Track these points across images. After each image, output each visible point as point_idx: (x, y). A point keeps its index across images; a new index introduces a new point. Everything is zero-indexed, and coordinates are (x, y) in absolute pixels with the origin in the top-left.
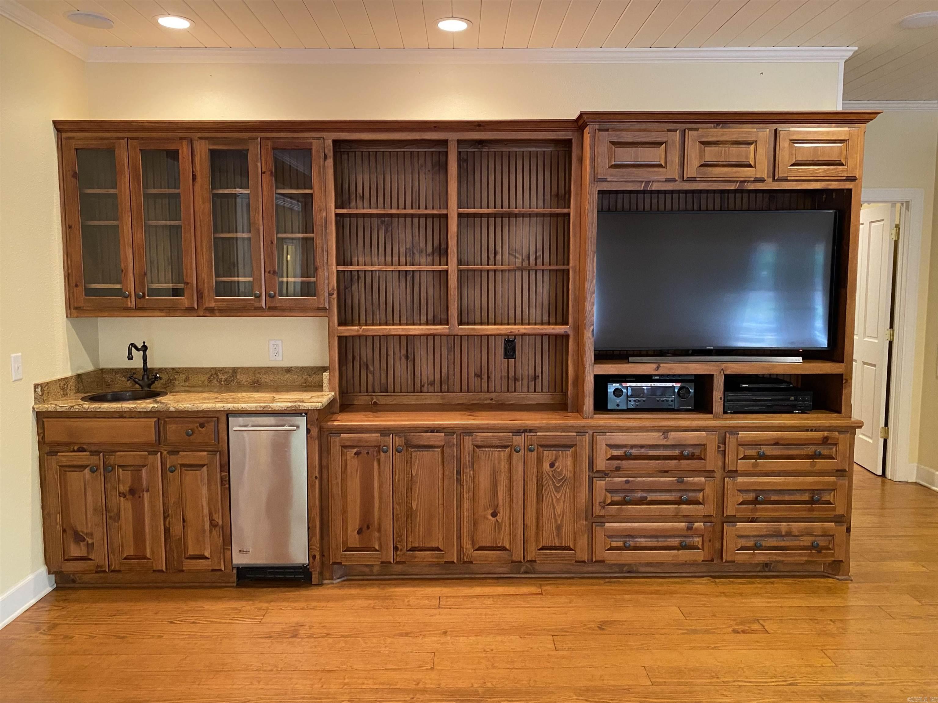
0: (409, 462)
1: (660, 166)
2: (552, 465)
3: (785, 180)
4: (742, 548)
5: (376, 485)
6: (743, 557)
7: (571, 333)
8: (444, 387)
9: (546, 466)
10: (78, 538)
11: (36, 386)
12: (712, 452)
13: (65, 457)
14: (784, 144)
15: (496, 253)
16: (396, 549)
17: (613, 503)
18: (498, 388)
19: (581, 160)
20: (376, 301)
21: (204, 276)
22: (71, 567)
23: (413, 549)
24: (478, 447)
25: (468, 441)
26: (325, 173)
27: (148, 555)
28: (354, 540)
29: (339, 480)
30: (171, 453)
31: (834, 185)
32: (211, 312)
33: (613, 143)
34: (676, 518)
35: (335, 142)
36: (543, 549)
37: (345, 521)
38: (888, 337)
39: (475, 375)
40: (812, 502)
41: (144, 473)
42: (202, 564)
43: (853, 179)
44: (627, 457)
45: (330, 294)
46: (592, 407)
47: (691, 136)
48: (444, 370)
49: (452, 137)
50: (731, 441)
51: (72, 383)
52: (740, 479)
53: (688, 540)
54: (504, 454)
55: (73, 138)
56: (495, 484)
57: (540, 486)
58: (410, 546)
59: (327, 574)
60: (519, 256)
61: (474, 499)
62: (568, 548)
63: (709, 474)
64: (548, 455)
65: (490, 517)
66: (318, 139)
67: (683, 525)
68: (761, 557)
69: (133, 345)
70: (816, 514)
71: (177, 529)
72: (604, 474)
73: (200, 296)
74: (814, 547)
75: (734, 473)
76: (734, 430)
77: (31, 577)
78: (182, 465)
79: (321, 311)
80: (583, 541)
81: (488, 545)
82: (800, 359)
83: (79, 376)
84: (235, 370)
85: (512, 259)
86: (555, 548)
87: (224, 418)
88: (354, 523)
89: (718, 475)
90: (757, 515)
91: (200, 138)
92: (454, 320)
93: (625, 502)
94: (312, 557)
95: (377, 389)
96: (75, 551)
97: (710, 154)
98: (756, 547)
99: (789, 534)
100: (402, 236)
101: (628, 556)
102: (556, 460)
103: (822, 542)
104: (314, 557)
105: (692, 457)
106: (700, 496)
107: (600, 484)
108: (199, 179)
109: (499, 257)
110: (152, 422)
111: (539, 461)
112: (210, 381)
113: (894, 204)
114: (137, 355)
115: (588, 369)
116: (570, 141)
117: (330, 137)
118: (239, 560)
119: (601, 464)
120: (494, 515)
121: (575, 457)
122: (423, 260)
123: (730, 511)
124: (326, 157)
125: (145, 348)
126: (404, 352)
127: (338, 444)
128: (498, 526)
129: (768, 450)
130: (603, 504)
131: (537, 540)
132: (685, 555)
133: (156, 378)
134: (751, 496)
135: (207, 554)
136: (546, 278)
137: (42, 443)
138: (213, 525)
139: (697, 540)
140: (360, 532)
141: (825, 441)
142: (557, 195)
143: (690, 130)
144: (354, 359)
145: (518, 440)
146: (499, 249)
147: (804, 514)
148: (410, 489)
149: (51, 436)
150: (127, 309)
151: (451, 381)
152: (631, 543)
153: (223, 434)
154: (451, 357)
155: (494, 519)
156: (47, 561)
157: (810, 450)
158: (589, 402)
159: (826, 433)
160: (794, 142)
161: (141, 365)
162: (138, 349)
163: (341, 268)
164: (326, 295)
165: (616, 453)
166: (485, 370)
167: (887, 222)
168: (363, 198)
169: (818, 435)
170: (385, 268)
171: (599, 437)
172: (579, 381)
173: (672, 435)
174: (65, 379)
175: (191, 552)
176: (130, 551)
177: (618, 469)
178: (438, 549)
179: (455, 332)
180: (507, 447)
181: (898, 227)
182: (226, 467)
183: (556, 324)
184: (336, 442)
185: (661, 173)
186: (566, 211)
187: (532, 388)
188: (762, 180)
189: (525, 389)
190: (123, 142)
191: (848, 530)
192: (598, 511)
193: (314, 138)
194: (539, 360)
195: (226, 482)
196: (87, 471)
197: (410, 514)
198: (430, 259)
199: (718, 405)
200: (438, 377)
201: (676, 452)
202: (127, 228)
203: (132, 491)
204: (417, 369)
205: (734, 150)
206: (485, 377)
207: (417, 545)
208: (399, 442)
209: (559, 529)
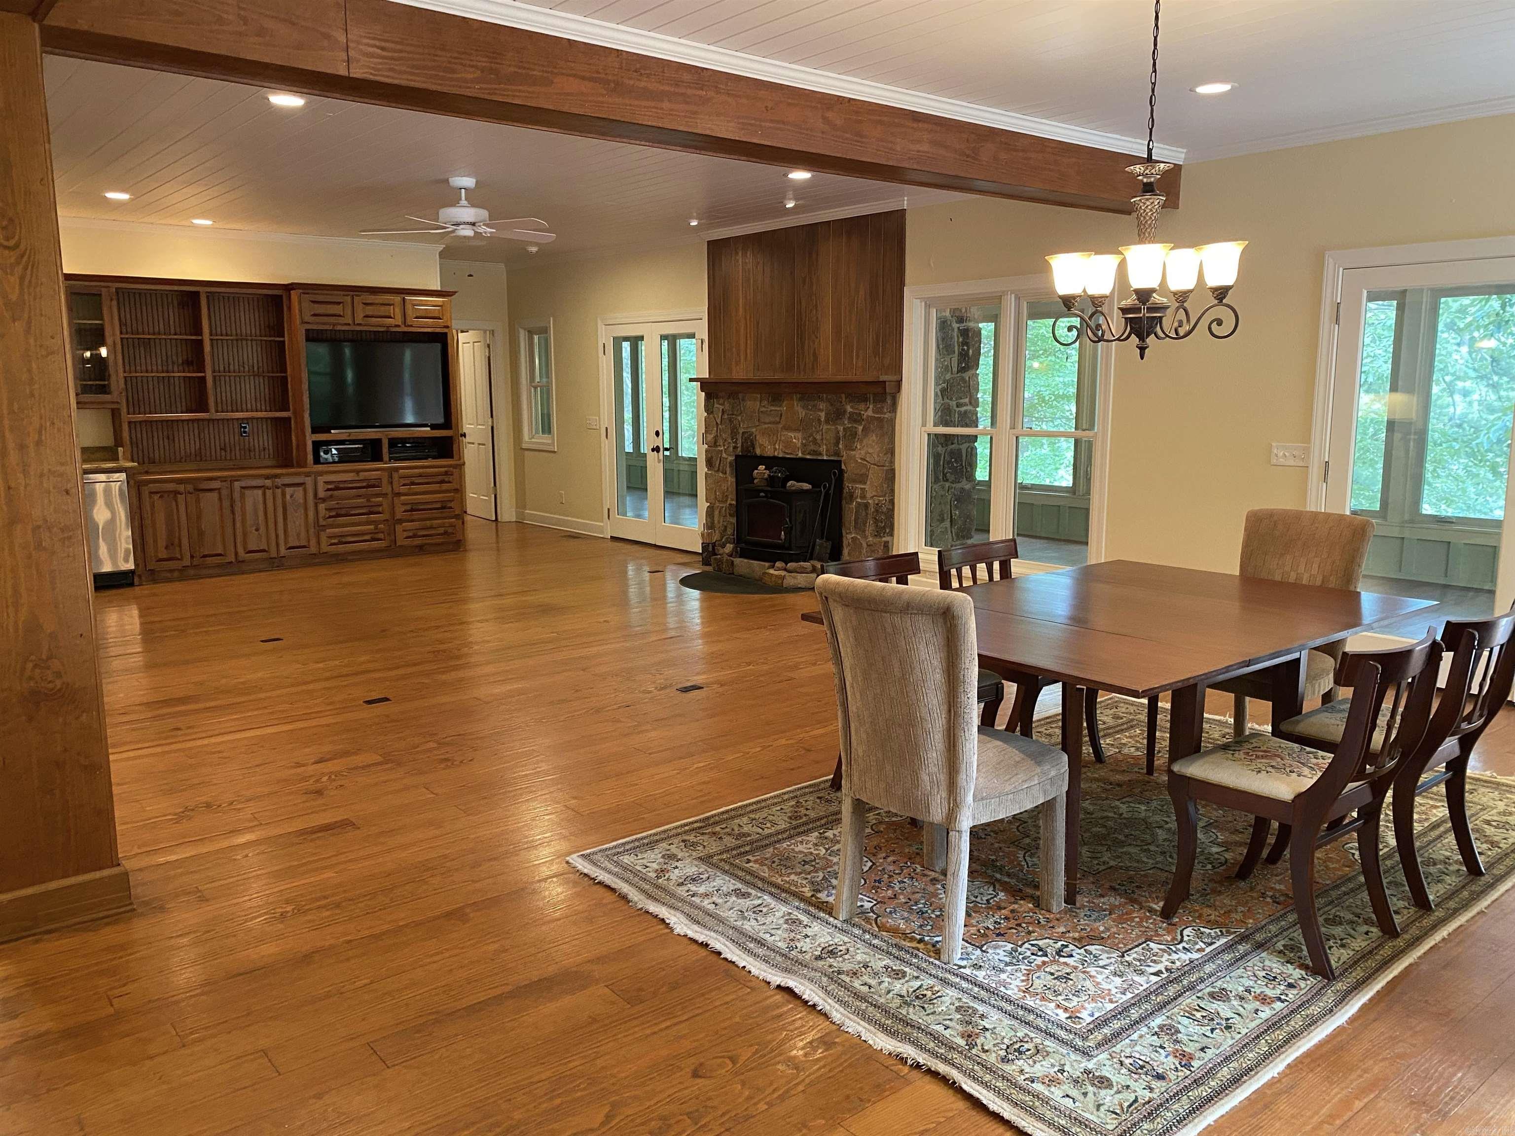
0: (198, 501)
1: (340, 316)
2: (291, 497)
3: (411, 326)
4: (407, 538)
5: (176, 516)
6: (408, 542)
7: (292, 416)
8: (198, 458)
9: (288, 497)
12: (385, 481)
14: (409, 307)
16: (192, 557)
17: (330, 517)
18: (238, 457)
19: (289, 308)
20: (141, 398)
23: (205, 556)
25: (237, 485)
26: (112, 310)
29: (149, 515)
31: (438, 330)
33: (313, 302)
34: (368, 523)
35: (117, 289)
36: (289, 548)
37: (155, 541)
38: (490, 423)
39: (221, 449)
40: (443, 508)
43: (447, 327)
44: (337, 489)
45: (121, 393)
46: (312, 462)
47: (356, 299)
49: (201, 290)
50: (395, 476)
52: (403, 498)
53: (377, 536)
54: (260, 492)
56: (256, 511)
57: (285, 510)
58: (202, 554)
60: (246, 367)
61: (244, 521)
62: (304, 547)
63: (385, 495)
64: (288, 490)
65: (254, 531)
67: (372, 527)
68: (418, 541)
70: (444, 515)
72: (324, 500)
74: (446, 533)
75: (399, 494)
76: (397, 469)
80: (313, 542)
81: (254, 549)
82: (428, 429)
85: (241, 369)
86: (297, 547)
88: (162, 543)
89: (390, 496)
90: (413, 517)
92: (213, 410)
93: (338, 516)
94: (137, 564)
95: (146, 460)
97: (370, 310)
98: (415, 536)
99: (431, 528)
100: (159, 352)
101: (341, 548)
102: (293, 493)
103: (450, 530)
104: (139, 564)
105: (374, 486)
106: (380, 509)
107: (322, 506)
109: (232, 367)
111: (284, 494)
113: (485, 331)
115: (307, 438)
116: (281, 296)
119: (321, 494)
120: (257, 530)
121: (305, 491)
122: (176, 369)
123: (398, 517)
124: (111, 299)
127: (147, 492)
128: (260, 537)
129: (417, 480)
130: (325, 519)
131: (285, 544)
132: (375, 544)
134: (408, 507)
136: (266, 382)
139: (381, 536)
140: (167, 548)
141: (446, 473)
142: (269, 327)
143: (357, 296)
146: (232, 362)
147: (439, 515)
148: (199, 517)
151: (203, 451)
152: (343, 540)
155: (257, 533)
157: (440, 478)
158: (310, 457)
159: (446, 469)
160: (414, 305)
164: (118, 393)
165: (330, 487)
166: (228, 445)
167: (482, 343)
168: (126, 325)
169: (443, 470)
170: (146, 375)
171: (319, 478)
172: (302, 445)
173: (361, 474)
177: (331, 496)
178: (221, 555)
179: (211, 417)
181: (489, 346)
183: (276, 411)
184: (145, 491)
185: (341, 320)
186: (282, 339)
187: (262, 456)
188: (398, 326)
189: (257, 457)
191: (463, 523)
192: (322, 522)
194: (265, 437)
197: (201, 534)
198: (181, 368)
199: (386, 456)
200: (193, 451)
201: (364, 484)
204: (177, 445)
205: (382, 308)
207: (206, 553)
208: (190, 488)
209: (298, 535)
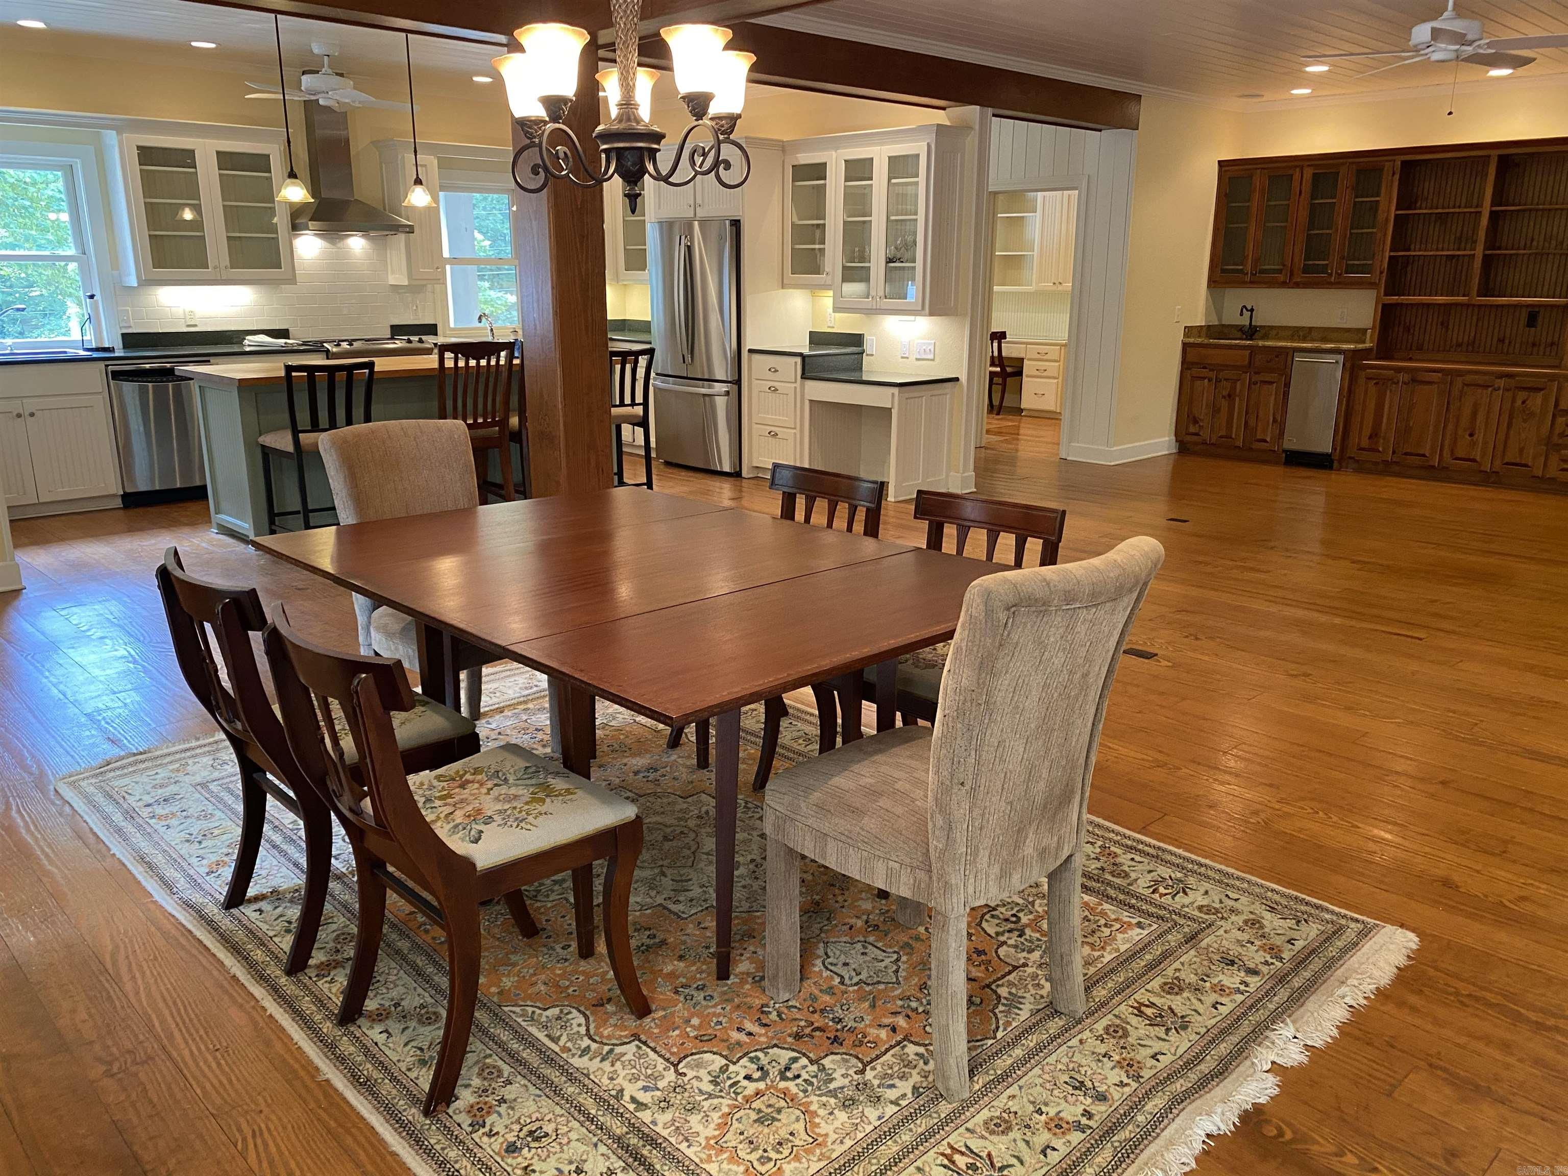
0: (1413, 392)
2: (1523, 402)
5: (1387, 407)
9: (1519, 402)
10: (1196, 421)
11: (1185, 327)
13: (1195, 371)
15: (1532, 240)
16: (1394, 452)
18: (1517, 351)
21: (1296, 260)
22: (1189, 438)
23: (1406, 454)
24: (1467, 385)
25: (1459, 380)
26: (1391, 186)
27: (1233, 436)
28: (1365, 443)
29: (1361, 401)
30: (1256, 373)
32: (1297, 285)
35: (1403, 163)
36: (1507, 464)
37: (1361, 427)
39: (1499, 340)
41: (1239, 384)
42: (1263, 446)
45: (1381, 273)
48: (1472, 334)
49: (1495, 153)
51: (1204, 330)
54: (1486, 392)
55: (1229, 170)
56: (1474, 414)
57: (1511, 417)
58: (1404, 451)
59: (1344, 464)
60: (1554, 242)
61: (1457, 422)
62: (1526, 466)
64: (1522, 395)
65: (1467, 437)
66: (1390, 161)
69: (1244, 307)
71: (1252, 422)
72: (1565, 413)
73: (1292, 275)
77: (1167, 439)
78: (1262, 382)
79: (1371, 285)
80: (1540, 462)
81: (1463, 456)
83: (1209, 326)
84: (1311, 329)
85: (1547, 245)
86: (1517, 464)
87: (1291, 353)
88: (1367, 432)
91: (1309, 166)
92: (1474, 292)
94: (1334, 449)
95: (1414, 348)
96: (1192, 429)
100: (1454, 228)
102: (1527, 399)
104: (1336, 449)
108: (1303, 194)
109: (1535, 243)
110: (1247, 352)
111: (1514, 400)
112: (1293, 336)
114: (1247, 314)
117: (1399, 159)
118: (1287, 445)
119: (1564, 405)
120: (1471, 435)
121: (1543, 398)
124: (1394, 174)
125: (1252, 310)
126: (1440, 320)
127: (1368, 375)
128: (1473, 444)
130: (1562, 435)
131: (1503, 457)
133: (1256, 331)
135: (1268, 440)
137: (1184, 362)
138: (1275, 421)
140: (1370, 438)
144: (1400, 324)
145: (1501, 383)
146: (1536, 237)
148: (1410, 411)
149: (1189, 358)
150: (1244, 283)
153: (1289, 362)
154: (1480, 324)
155: (1470, 438)
156: (1176, 435)
161: (1248, 323)
162: (1247, 310)
163: (1392, 254)
164: (1378, 273)
166: (1508, 335)
174: (1201, 326)
175: (1258, 437)
176: (1223, 433)
178: (1424, 455)
179: (1473, 302)
180: (1489, 386)
182: (1287, 385)
184: (1362, 375)
187: (1548, 353)
189: (1541, 353)
190: (1259, 171)
192: (1555, 439)
193: (1387, 161)
194: (1557, 330)
195: (1286, 395)
196: (1206, 381)
197: (1408, 429)
202: (1252, 229)
203: (1229, 396)
204: (1451, 333)
206: (1507, 341)
207: (1408, 451)
208: (1407, 377)
209: (1521, 450)
